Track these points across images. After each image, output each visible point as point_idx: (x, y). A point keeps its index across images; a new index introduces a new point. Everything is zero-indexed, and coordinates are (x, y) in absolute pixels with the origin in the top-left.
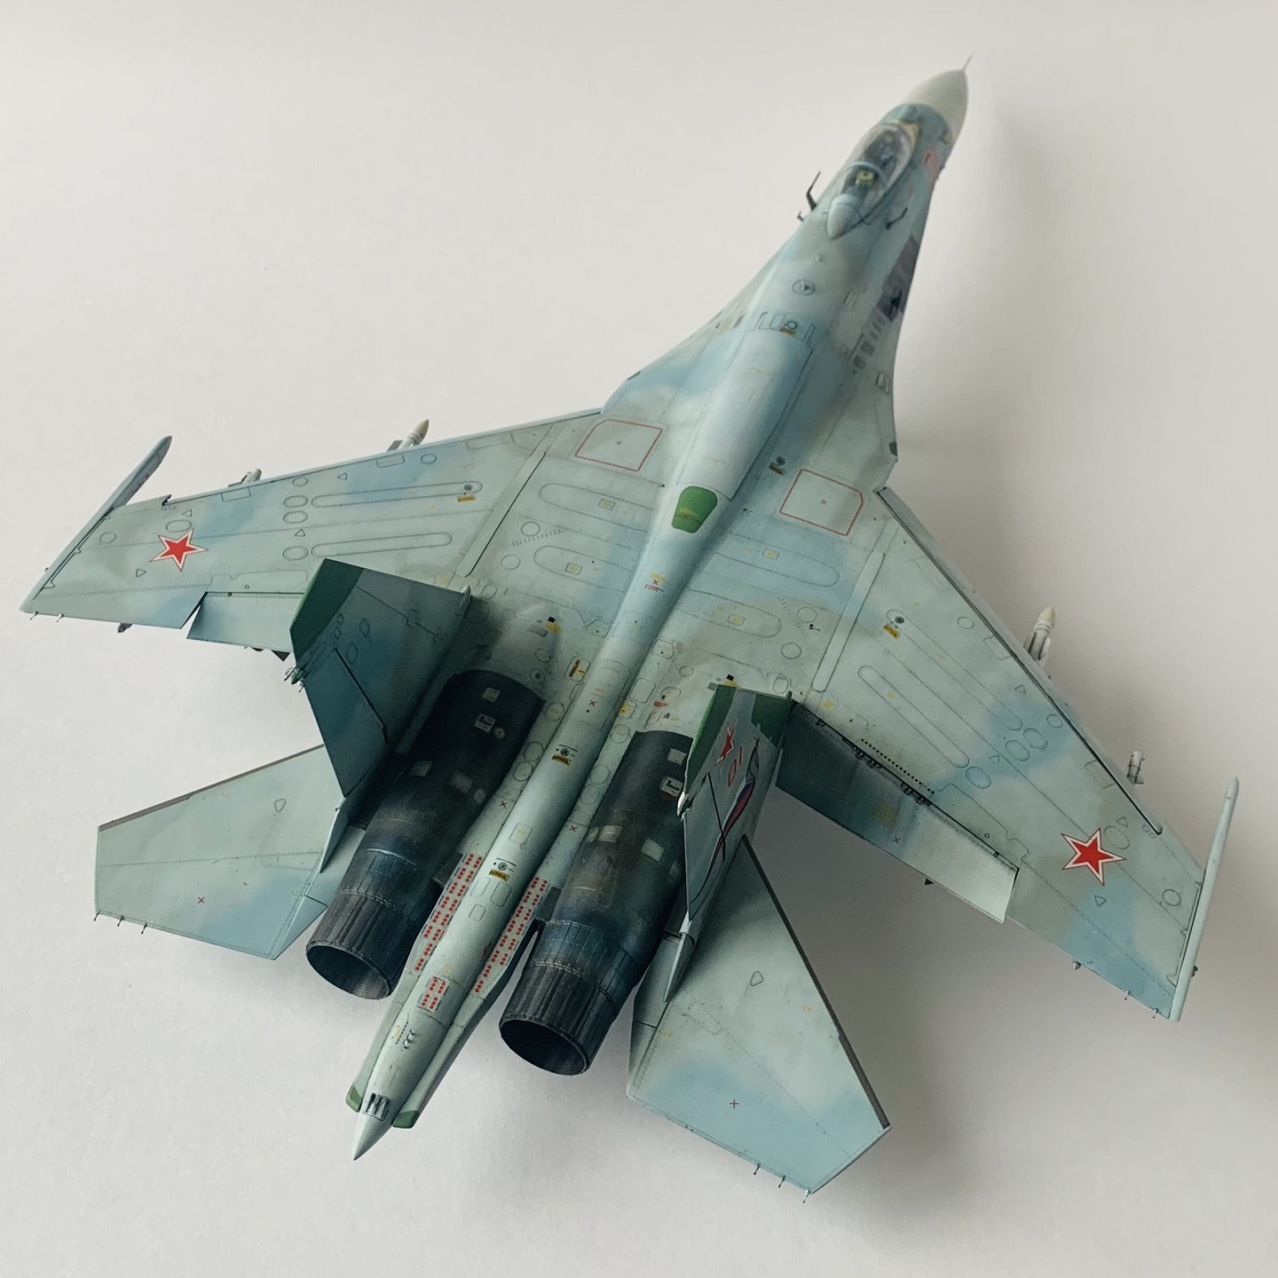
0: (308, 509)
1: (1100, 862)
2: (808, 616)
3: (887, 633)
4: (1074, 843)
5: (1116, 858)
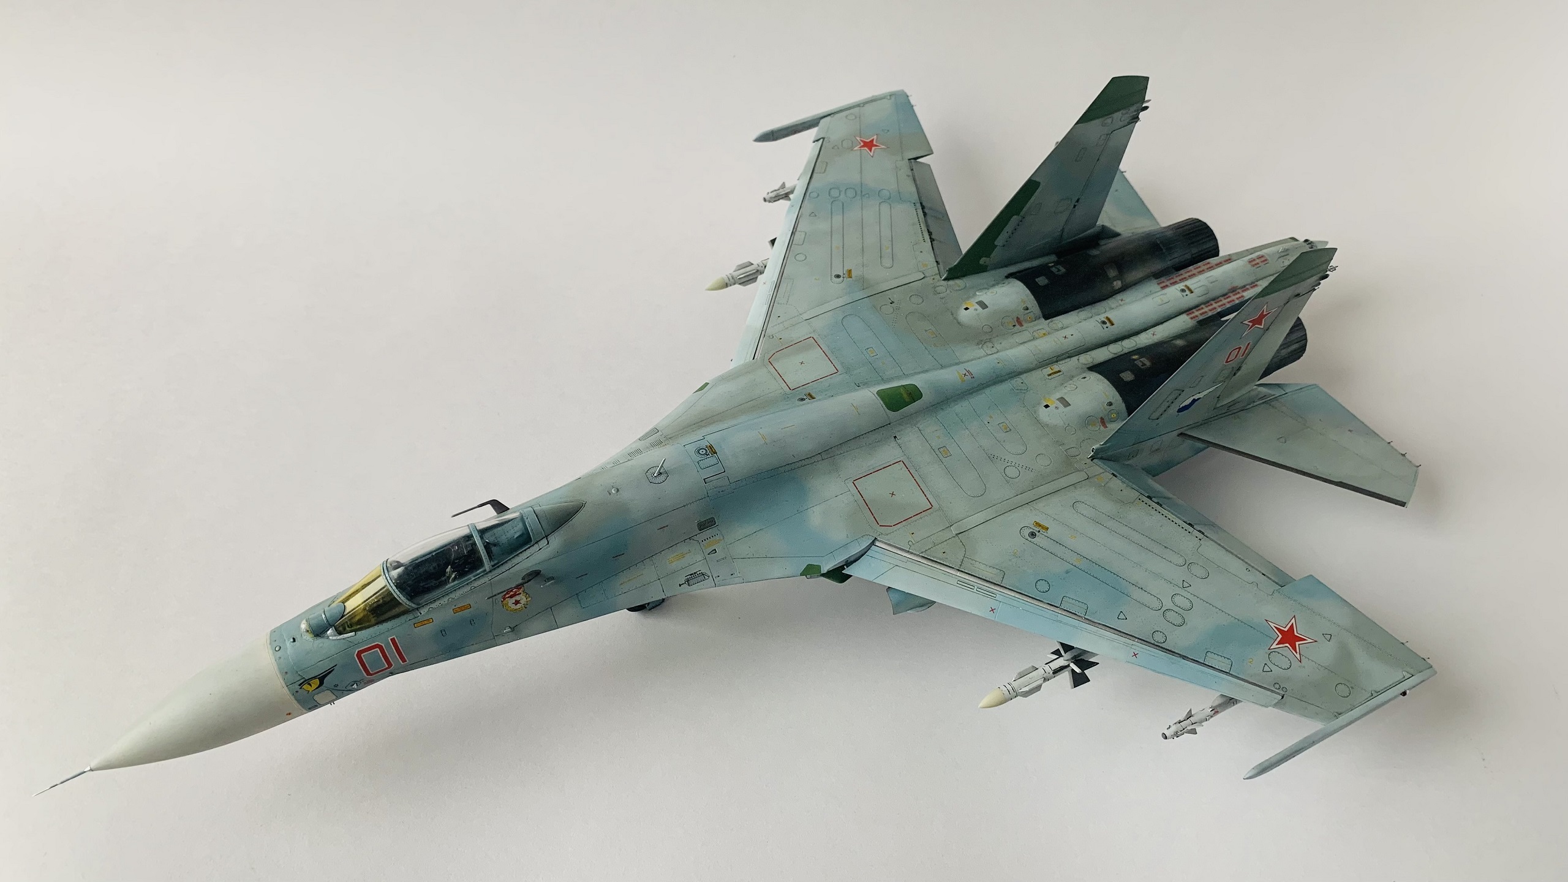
0: (1168, 604)
2: (888, 309)
3: (854, 274)
4: (871, 152)
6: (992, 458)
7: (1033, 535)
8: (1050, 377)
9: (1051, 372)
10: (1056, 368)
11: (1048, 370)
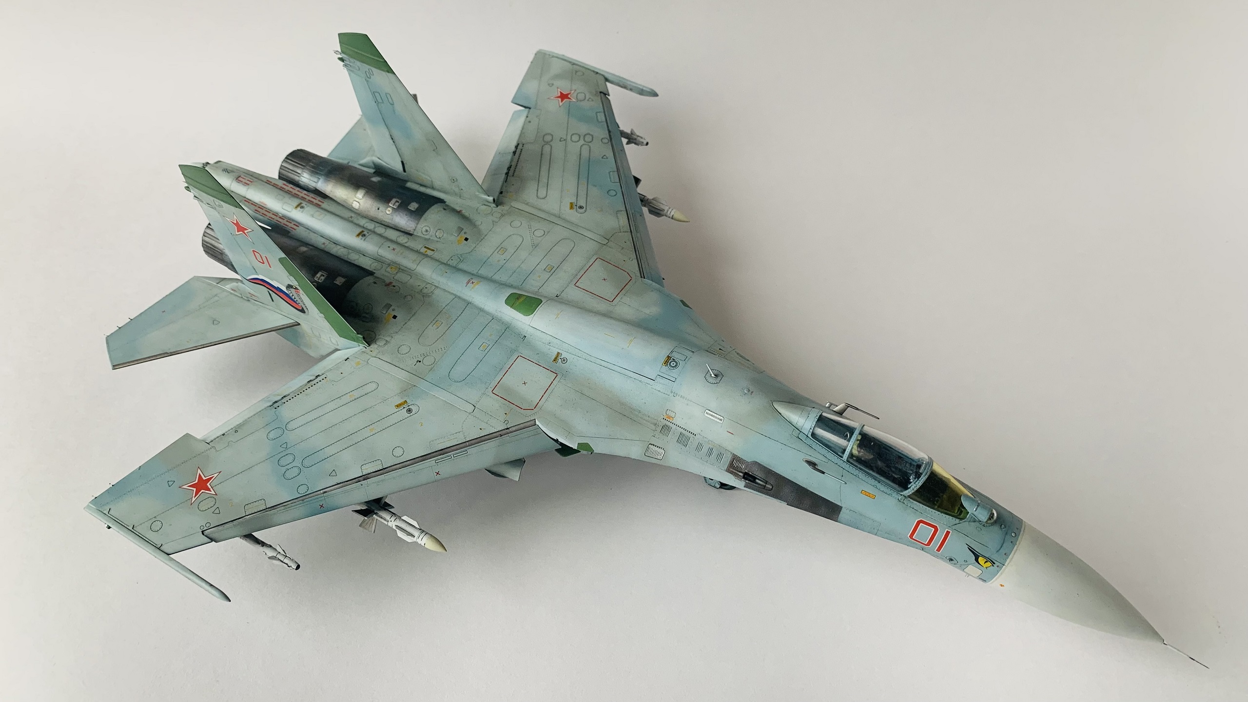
0: (582, 142)
1: (195, 489)
2: (428, 361)
3: (401, 401)
4: (213, 477)
5: (194, 499)
6: (535, 246)
7: (581, 207)
8: (435, 250)
9: (428, 251)
10: (423, 250)
11: (429, 253)
